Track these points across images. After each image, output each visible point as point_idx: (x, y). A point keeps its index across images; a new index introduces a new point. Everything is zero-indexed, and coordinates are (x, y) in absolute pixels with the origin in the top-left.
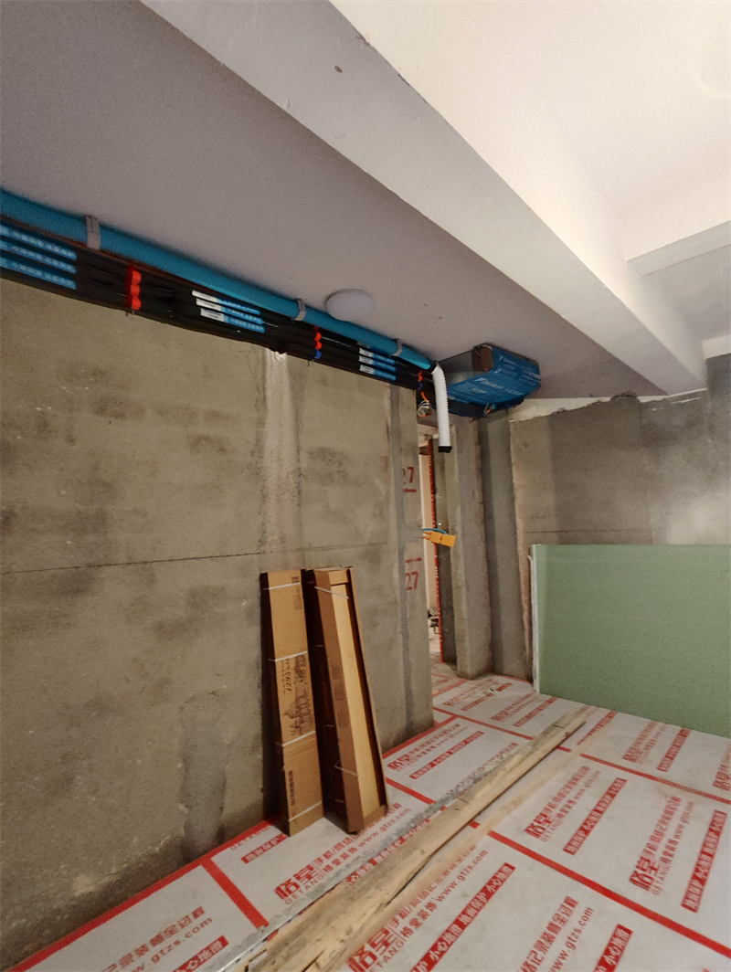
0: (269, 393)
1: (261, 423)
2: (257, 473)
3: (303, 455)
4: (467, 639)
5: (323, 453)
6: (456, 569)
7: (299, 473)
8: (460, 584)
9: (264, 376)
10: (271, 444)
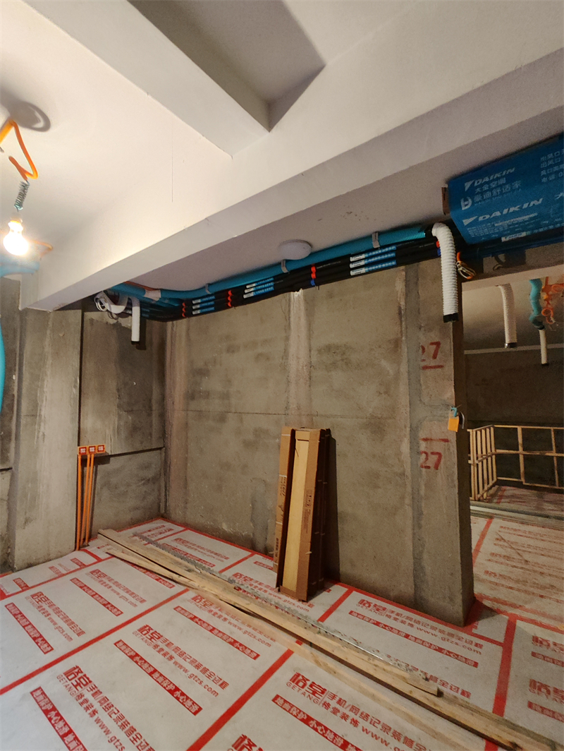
1: (287, 339)
2: (284, 368)
3: (314, 353)
5: (328, 348)
9: (289, 311)
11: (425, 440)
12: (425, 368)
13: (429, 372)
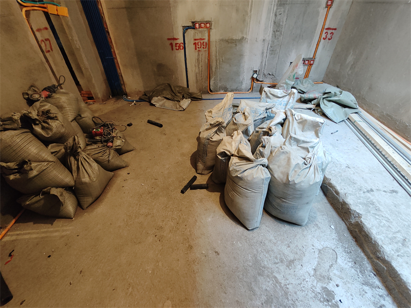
4: (93, 79)
6: (72, 37)
8: (78, 47)
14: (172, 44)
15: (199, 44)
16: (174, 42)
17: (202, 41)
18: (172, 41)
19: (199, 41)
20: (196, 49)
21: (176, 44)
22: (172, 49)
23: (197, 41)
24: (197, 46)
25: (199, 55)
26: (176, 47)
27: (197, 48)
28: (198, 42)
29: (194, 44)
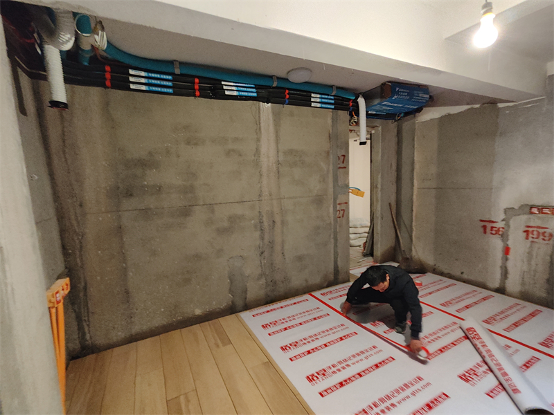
0: (262, 125)
1: (258, 140)
2: (257, 164)
3: (281, 154)
4: (380, 243)
5: (291, 152)
7: (278, 163)
8: (378, 215)
9: (259, 117)
10: (263, 150)
11: (339, 204)
12: (340, 168)
13: (341, 170)
14: (487, 226)
15: (535, 233)
16: (489, 225)
17: (541, 231)
18: (486, 224)
19: (535, 229)
20: (527, 238)
21: (492, 227)
22: (485, 232)
23: (530, 229)
24: (531, 235)
25: (531, 247)
26: (492, 230)
27: (531, 239)
28: (533, 231)
29: (525, 232)
